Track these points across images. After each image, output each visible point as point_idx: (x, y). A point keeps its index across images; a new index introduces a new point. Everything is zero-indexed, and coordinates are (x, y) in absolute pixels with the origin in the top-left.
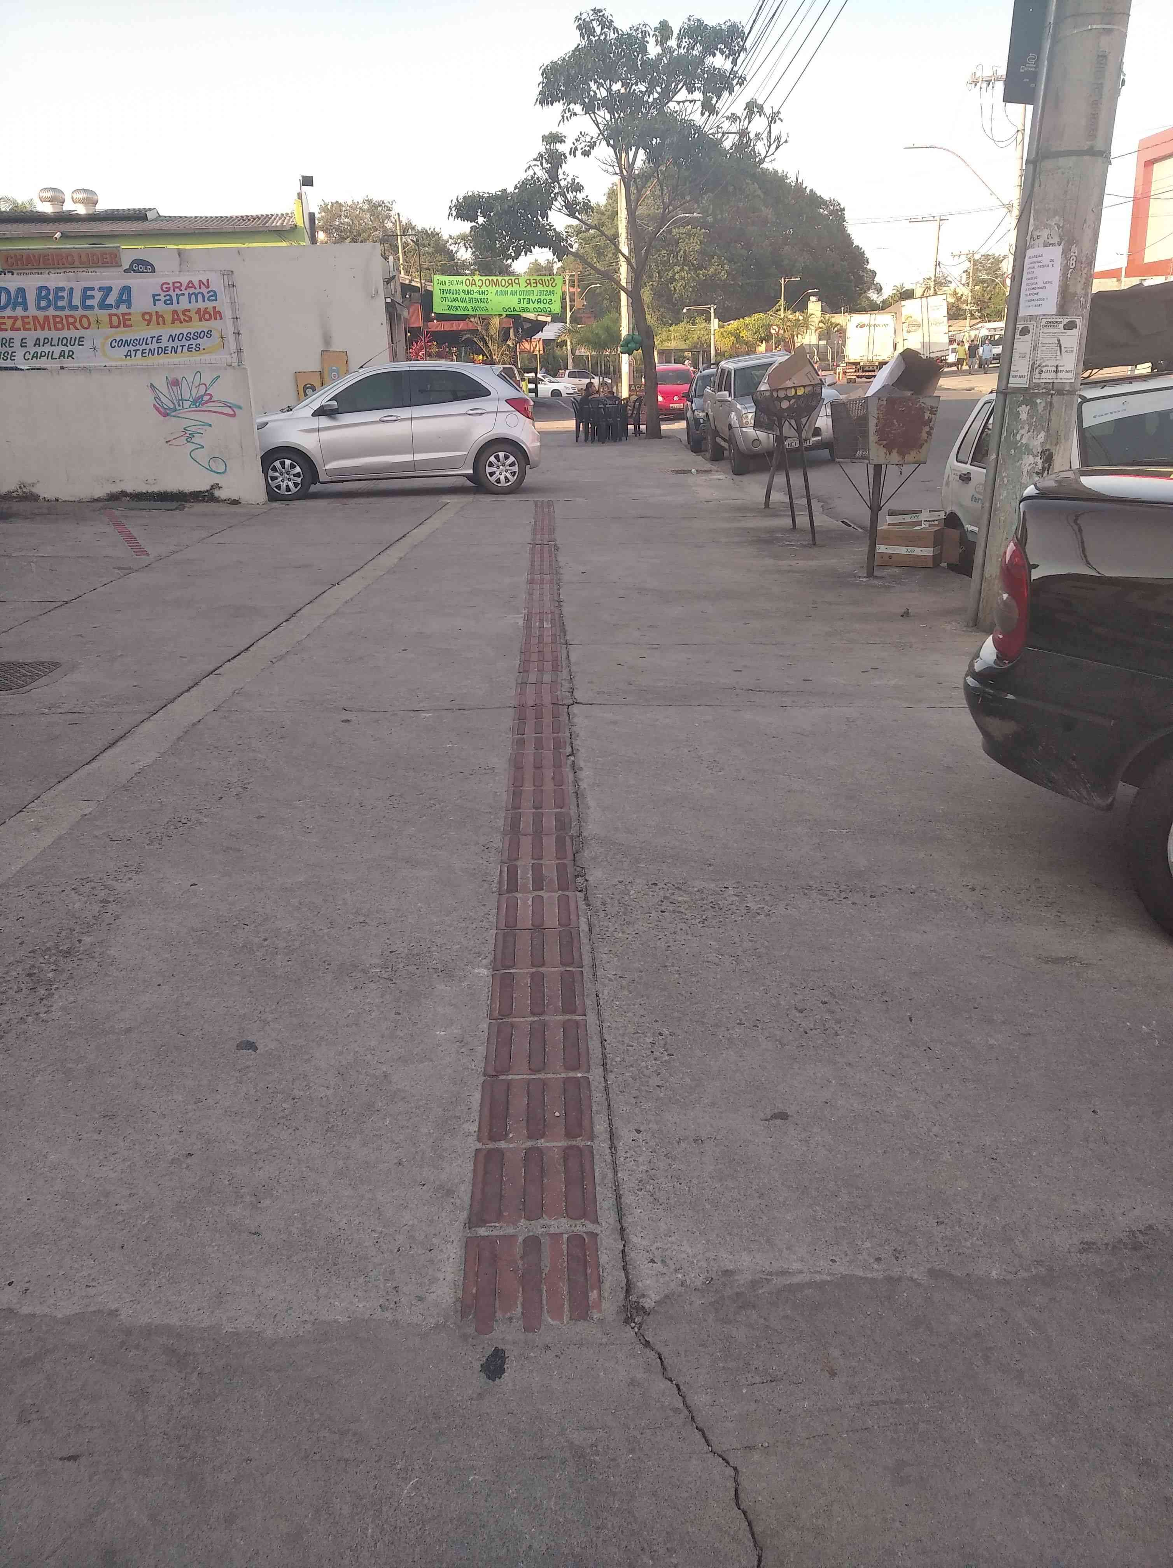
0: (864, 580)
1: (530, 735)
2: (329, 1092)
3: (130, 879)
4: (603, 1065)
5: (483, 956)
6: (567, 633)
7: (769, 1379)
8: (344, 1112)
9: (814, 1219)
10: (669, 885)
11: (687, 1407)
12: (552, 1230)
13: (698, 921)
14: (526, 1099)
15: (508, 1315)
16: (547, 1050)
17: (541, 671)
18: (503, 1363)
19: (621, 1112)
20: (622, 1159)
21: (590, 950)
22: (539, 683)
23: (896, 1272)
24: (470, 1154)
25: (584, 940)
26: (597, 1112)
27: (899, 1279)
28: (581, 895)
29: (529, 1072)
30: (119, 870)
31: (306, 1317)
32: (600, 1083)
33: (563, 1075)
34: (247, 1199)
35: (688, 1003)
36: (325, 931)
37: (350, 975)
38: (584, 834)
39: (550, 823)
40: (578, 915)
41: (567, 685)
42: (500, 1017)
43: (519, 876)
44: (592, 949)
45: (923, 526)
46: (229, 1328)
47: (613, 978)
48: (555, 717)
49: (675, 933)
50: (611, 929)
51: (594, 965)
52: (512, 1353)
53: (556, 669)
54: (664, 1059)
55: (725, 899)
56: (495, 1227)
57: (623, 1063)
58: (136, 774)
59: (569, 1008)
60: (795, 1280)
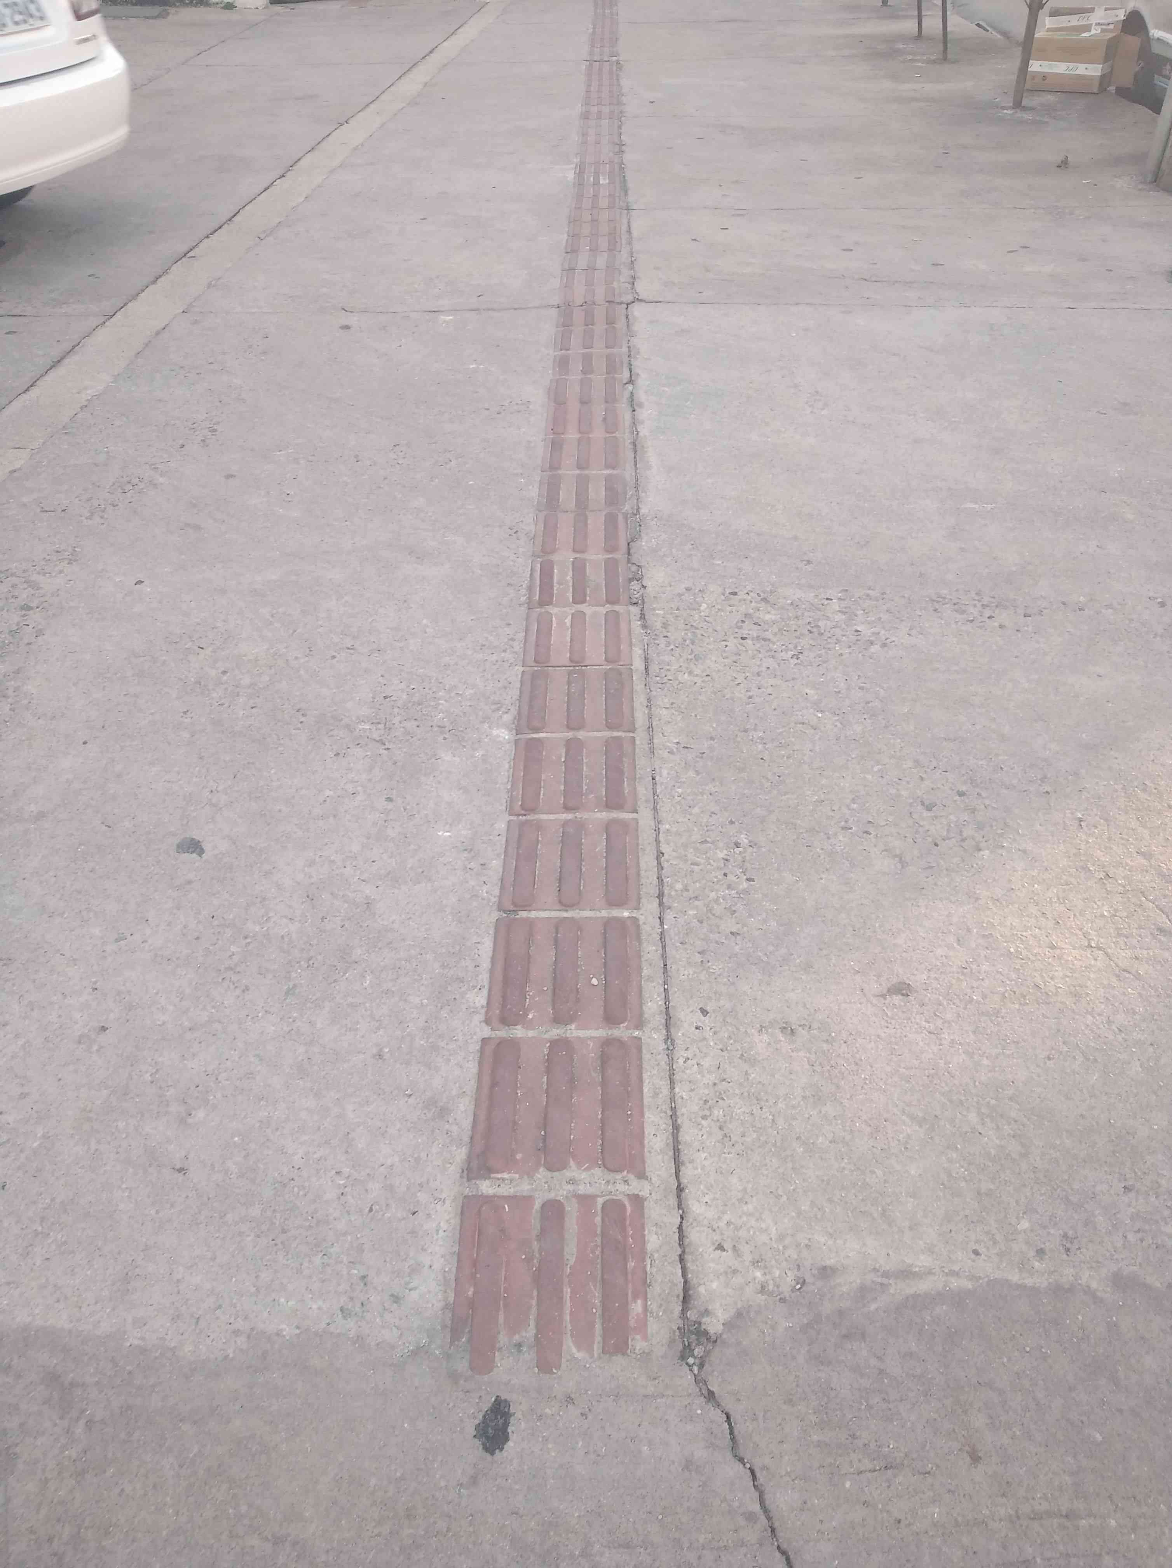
0: (1009, 112)
1: (576, 348)
2: (294, 927)
3: (61, 572)
4: (658, 897)
5: (503, 709)
6: (630, 192)
7: (883, 1464)
8: (311, 962)
9: (950, 1175)
10: (751, 594)
11: (766, 1510)
12: (582, 1189)
13: (791, 653)
14: (553, 953)
15: (517, 1338)
16: (584, 869)
17: (594, 250)
18: (506, 1424)
19: (682, 977)
20: (681, 1061)
21: (645, 703)
22: (591, 268)
23: (1067, 1274)
24: (475, 1047)
25: (639, 686)
26: (650, 979)
27: (1071, 1290)
28: (635, 610)
29: (558, 907)
30: (48, 558)
31: (240, 1324)
32: (653, 928)
33: (604, 913)
34: (174, 1108)
35: (775, 792)
36: (302, 661)
37: (330, 734)
38: (642, 511)
39: (597, 493)
40: (631, 645)
41: (626, 273)
42: (523, 812)
43: (555, 580)
44: (649, 700)
45: (1093, 32)
46: (133, 1339)
47: (674, 747)
48: (610, 322)
49: (758, 674)
50: (674, 667)
51: (650, 728)
52: (519, 1409)
53: (613, 248)
54: (741, 887)
55: (828, 618)
56: (503, 1179)
57: (685, 894)
58: (81, 408)
59: (614, 801)
60: (923, 1286)
